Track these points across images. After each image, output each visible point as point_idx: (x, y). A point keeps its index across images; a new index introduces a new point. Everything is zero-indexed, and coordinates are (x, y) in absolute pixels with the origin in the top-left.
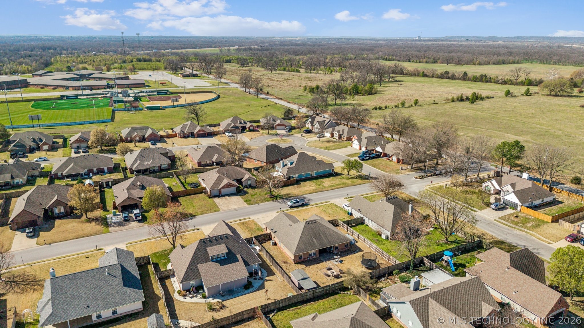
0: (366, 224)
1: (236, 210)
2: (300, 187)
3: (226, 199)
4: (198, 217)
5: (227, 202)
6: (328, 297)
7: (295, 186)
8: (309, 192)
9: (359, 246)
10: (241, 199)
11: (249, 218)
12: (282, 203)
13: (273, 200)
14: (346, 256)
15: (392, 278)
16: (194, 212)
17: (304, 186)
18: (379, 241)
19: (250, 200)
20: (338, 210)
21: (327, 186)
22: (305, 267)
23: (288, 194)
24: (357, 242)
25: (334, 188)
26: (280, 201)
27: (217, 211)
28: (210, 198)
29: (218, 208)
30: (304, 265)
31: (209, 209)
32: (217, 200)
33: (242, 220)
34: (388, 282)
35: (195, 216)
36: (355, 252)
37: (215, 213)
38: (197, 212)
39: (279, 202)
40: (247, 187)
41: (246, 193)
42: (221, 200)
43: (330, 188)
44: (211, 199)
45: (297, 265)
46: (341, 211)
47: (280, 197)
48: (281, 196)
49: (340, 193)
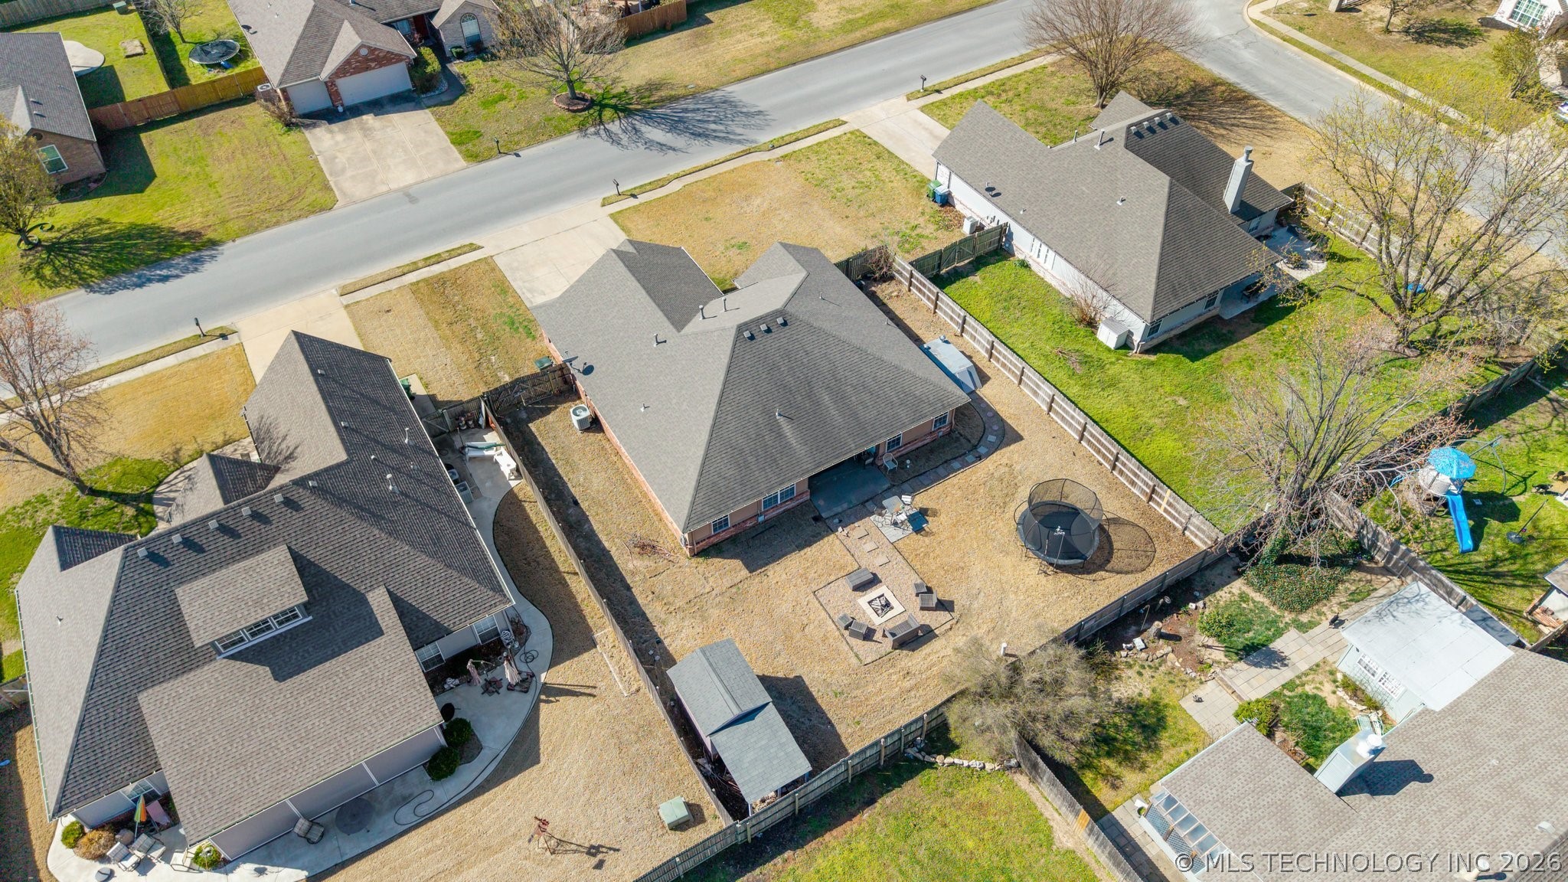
0: (1019, 256)
1: (409, 196)
2: (707, 39)
3: (366, 131)
4: (227, 249)
5: (369, 146)
6: (871, 802)
7: (684, 35)
8: (749, 69)
9: (998, 408)
10: (435, 126)
11: (473, 248)
12: (625, 139)
13: (582, 128)
14: (939, 478)
15: (1182, 631)
16: (211, 220)
17: (725, 34)
18: (1086, 361)
19: (478, 134)
20: (885, 175)
21: (829, 23)
22: (745, 572)
23: (653, 87)
24: (984, 378)
25: (858, 34)
26: (615, 127)
27: (322, 210)
28: (289, 125)
29: (327, 187)
30: (737, 563)
31: (285, 197)
32: (324, 139)
33: (438, 259)
34: (1163, 659)
35: (213, 244)
36: (982, 450)
37: (312, 219)
38: (224, 222)
39: (613, 139)
40: (461, 56)
41: (458, 88)
42: (340, 137)
43: (840, 41)
44: (294, 135)
45: (704, 565)
46: (898, 183)
47: (615, 107)
48: (618, 96)
49: (886, 66)
